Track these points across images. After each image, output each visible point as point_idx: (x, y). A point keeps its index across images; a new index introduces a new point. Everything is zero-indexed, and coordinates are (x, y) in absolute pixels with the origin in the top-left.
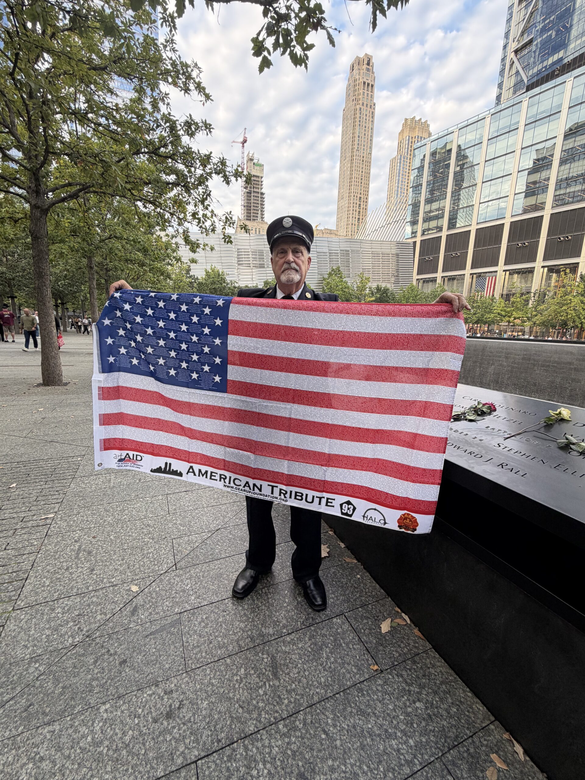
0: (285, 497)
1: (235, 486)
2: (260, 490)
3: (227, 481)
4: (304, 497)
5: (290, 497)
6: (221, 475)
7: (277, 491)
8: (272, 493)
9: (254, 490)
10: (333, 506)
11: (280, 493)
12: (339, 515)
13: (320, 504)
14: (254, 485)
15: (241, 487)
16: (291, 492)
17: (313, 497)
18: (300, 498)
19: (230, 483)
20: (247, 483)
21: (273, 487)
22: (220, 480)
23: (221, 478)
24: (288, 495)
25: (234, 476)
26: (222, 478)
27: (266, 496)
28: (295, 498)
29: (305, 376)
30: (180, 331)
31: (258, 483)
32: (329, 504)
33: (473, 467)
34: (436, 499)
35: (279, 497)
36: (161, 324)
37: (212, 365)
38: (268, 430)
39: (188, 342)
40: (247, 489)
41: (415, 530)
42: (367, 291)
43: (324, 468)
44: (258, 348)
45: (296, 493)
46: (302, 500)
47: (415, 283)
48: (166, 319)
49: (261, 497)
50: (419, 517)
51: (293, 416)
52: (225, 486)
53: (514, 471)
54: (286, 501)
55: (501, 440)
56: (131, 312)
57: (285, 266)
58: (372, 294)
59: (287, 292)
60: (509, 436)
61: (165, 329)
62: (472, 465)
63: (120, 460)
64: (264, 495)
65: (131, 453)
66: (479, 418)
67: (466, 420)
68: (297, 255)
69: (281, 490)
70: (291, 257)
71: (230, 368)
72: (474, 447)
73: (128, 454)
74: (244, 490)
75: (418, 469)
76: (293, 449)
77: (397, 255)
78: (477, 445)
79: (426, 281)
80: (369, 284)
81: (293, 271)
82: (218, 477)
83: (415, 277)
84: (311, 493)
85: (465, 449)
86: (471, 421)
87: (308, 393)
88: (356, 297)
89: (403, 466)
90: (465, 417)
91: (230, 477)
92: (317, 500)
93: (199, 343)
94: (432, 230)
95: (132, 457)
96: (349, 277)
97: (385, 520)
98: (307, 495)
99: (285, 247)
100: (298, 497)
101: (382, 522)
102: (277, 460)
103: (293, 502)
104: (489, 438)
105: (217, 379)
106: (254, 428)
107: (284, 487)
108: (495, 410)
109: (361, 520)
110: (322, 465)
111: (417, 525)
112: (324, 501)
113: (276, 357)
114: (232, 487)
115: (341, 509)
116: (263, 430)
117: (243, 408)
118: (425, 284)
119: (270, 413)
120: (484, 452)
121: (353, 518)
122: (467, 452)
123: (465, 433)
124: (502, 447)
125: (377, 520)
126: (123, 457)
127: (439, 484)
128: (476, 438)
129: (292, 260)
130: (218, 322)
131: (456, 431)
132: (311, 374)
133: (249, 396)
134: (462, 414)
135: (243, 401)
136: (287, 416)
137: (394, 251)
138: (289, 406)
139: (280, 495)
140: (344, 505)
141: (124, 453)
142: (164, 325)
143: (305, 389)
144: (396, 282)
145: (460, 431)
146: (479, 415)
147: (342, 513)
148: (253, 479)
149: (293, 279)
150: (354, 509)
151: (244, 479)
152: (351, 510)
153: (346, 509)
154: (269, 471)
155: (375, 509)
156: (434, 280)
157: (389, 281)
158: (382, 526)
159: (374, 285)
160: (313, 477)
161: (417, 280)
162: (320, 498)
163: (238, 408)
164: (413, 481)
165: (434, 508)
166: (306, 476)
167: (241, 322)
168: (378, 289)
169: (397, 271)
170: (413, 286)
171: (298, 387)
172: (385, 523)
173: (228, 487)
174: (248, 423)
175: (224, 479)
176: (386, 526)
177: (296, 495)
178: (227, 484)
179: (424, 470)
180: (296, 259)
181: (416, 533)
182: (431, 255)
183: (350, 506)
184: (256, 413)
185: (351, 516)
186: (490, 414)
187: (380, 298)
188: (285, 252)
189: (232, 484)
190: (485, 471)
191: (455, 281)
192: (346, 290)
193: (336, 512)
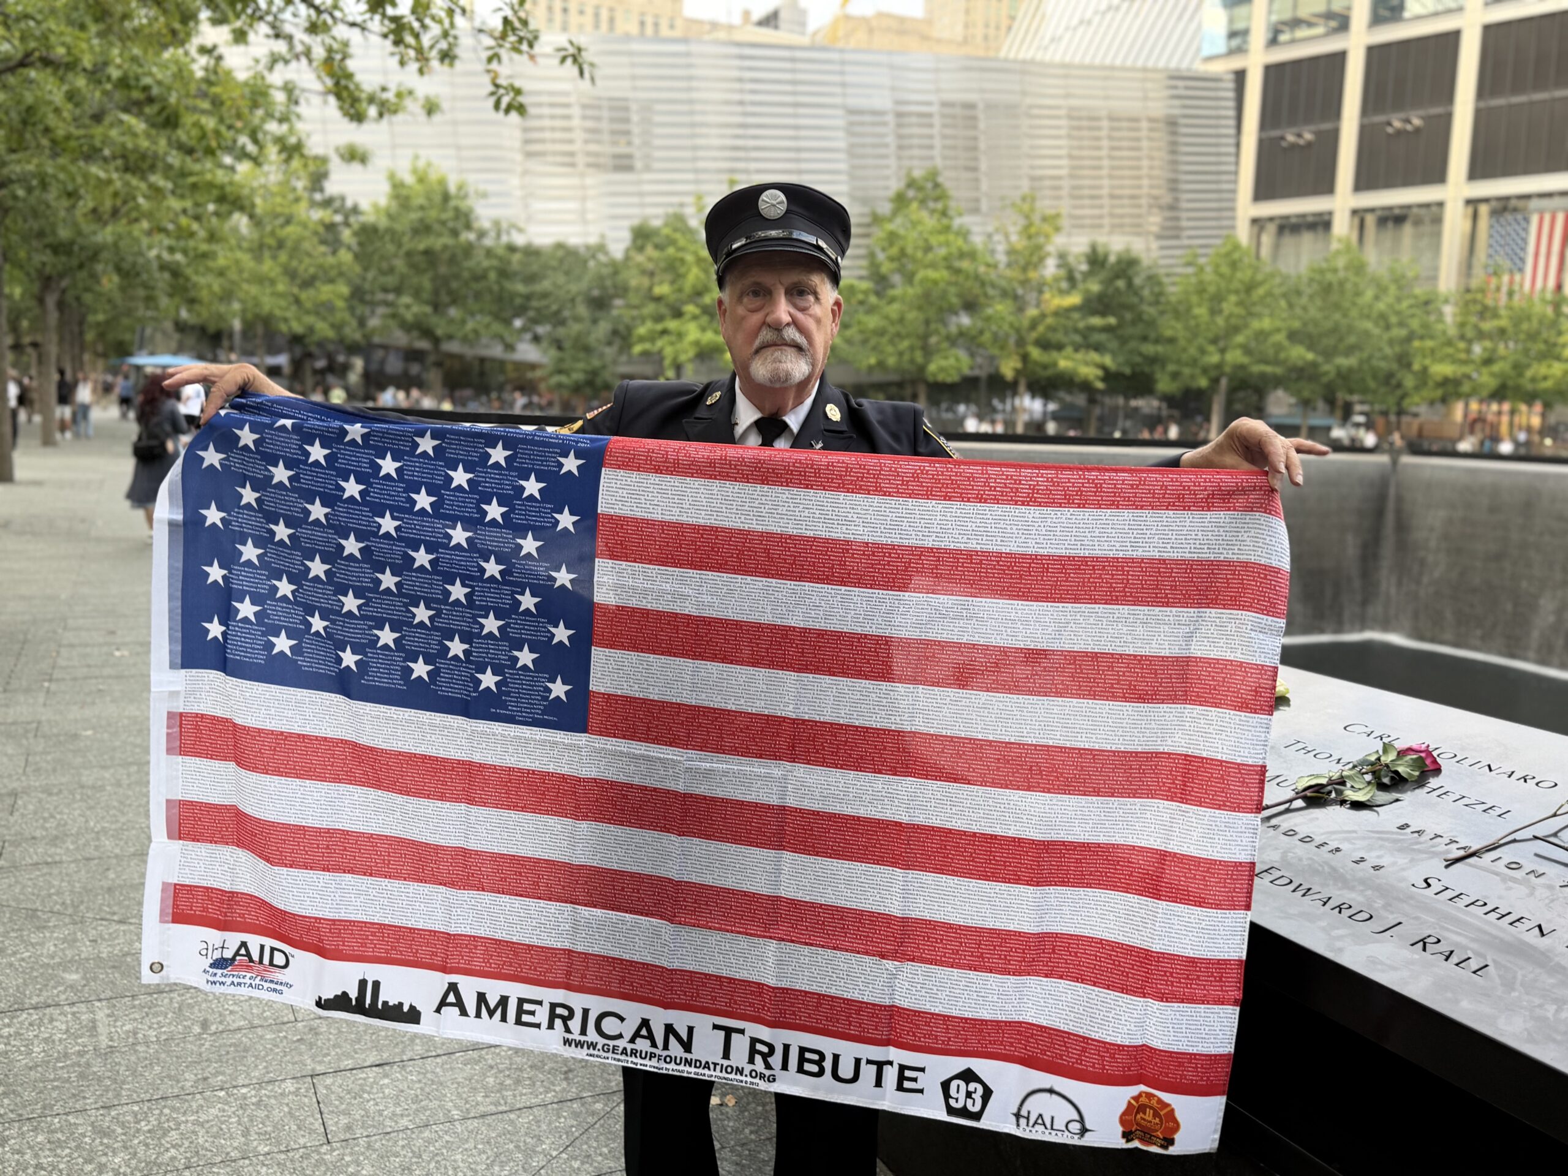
0: (768, 1066)
1: (601, 1041)
2: (687, 1046)
3: (575, 1024)
4: (828, 1064)
5: (785, 1067)
6: (553, 1006)
7: (740, 1046)
8: (726, 1055)
9: (666, 1047)
10: (921, 1091)
11: (753, 1052)
12: (942, 1116)
13: (879, 1083)
14: (669, 1029)
15: (622, 1043)
16: (786, 1048)
17: (858, 1061)
18: (815, 1068)
19: (583, 1032)
20: (645, 1023)
21: (729, 1031)
22: (551, 1026)
23: (553, 1016)
24: (776, 1060)
25: (597, 1004)
26: (559, 1015)
27: (707, 1066)
28: (801, 1070)
29: (827, 680)
30: (446, 546)
31: (681, 1020)
32: (907, 1084)
33: (1341, 950)
34: (1230, 1049)
35: (748, 1068)
36: (388, 524)
37: (544, 647)
38: (714, 846)
39: (472, 578)
40: (643, 1045)
41: (1171, 1142)
42: (1050, 268)
43: (889, 964)
44: (684, 597)
45: (803, 1050)
46: (821, 1073)
47: (1243, 234)
48: (404, 509)
49: (690, 1072)
50: (1182, 1105)
51: (791, 802)
52: (567, 1042)
53: (1454, 959)
54: (772, 1079)
55: (1434, 868)
56: (293, 489)
57: (766, 335)
58: (1071, 278)
59: (769, 408)
60: (1462, 853)
61: (400, 539)
62: (1339, 944)
63: (220, 963)
64: (697, 1064)
65: (254, 942)
66: (1382, 797)
67: (1343, 802)
68: (801, 303)
69: (754, 1041)
70: (783, 310)
71: (599, 655)
72: (1352, 889)
73: (244, 944)
74: (634, 1053)
75: (1173, 958)
76: (794, 904)
77: (1172, 123)
78: (1362, 882)
79: (1289, 227)
80: (1059, 241)
81: (790, 352)
82: (542, 1015)
83: (1246, 208)
84: (849, 1051)
85: (1324, 896)
86: (1357, 805)
87: (834, 729)
88: (1005, 294)
89: (1130, 950)
90: (1339, 793)
91: (586, 1012)
92: (868, 1072)
93: (505, 582)
94: (1310, 25)
95: (256, 956)
96: (976, 211)
97: (1082, 1121)
98: (836, 1058)
99: (767, 279)
100: (808, 1067)
101: (1075, 1127)
102: (743, 942)
103: (796, 1083)
104: (1402, 860)
105: (559, 689)
106: (673, 842)
107: (764, 1033)
108: (1437, 771)
109: (1008, 1127)
110: (883, 957)
111: (1177, 1127)
112: (891, 1075)
113: (738, 624)
114: (593, 1045)
115: (947, 1095)
116: (697, 846)
117: (636, 781)
118: (1288, 240)
119: (720, 793)
120: (1379, 903)
121: (985, 1124)
122: (1331, 904)
123: (1333, 845)
124: (1436, 886)
125: (1059, 1124)
126: (228, 954)
127: (1235, 1003)
128: (1362, 860)
129: (786, 318)
130: (566, 520)
131: (1306, 840)
132: (844, 674)
133: (656, 741)
134: (1331, 782)
135: (636, 757)
136: (774, 800)
137: (1159, 107)
138: (777, 769)
139: (751, 1061)
140: (954, 1085)
141: (234, 939)
142: (397, 529)
143: (827, 716)
144: (1171, 232)
145: (1319, 840)
146: (1382, 787)
147: (951, 1111)
148: (667, 1006)
149: (788, 375)
150: (987, 1093)
151: (634, 1012)
152: (978, 1097)
153: (962, 1095)
154: (719, 978)
155: (1051, 1091)
156: (1321, 224)
157: (1137, 229)
158: (1076, 1141)
159: (1077, 244)
160: (855, 995)
161: (1255, 221)
162: (880, 1065)
163: (622, 778)
164: (1162, 997)
165: (1223, 1074)
166: (833, 991)
167: (635, 520)
168: (1096, 260)
169: (1173, 185)
170: (1237, 247)
171: (807, 713)
172: (1084, 1130)
173: (579, 1044)
174: (653, 826)
175: (565, 1020)
176: (1089, 1141)
177: (802, 1060)
178: (576, 1035)
179: (1192, 961)
180: (799, 315)
181: (1173, 1151)
182: (1308, 120)
183: (972, 1086)
184: (676, 794)
185: (977, 1116)
186: (1420, 782)
187: (1101, 297)
188: (763, 294)
189: (592, 1035)
190: (1373, 961)
191: (1408, 229)
192: (965, 265)
193: (931, 1108)
